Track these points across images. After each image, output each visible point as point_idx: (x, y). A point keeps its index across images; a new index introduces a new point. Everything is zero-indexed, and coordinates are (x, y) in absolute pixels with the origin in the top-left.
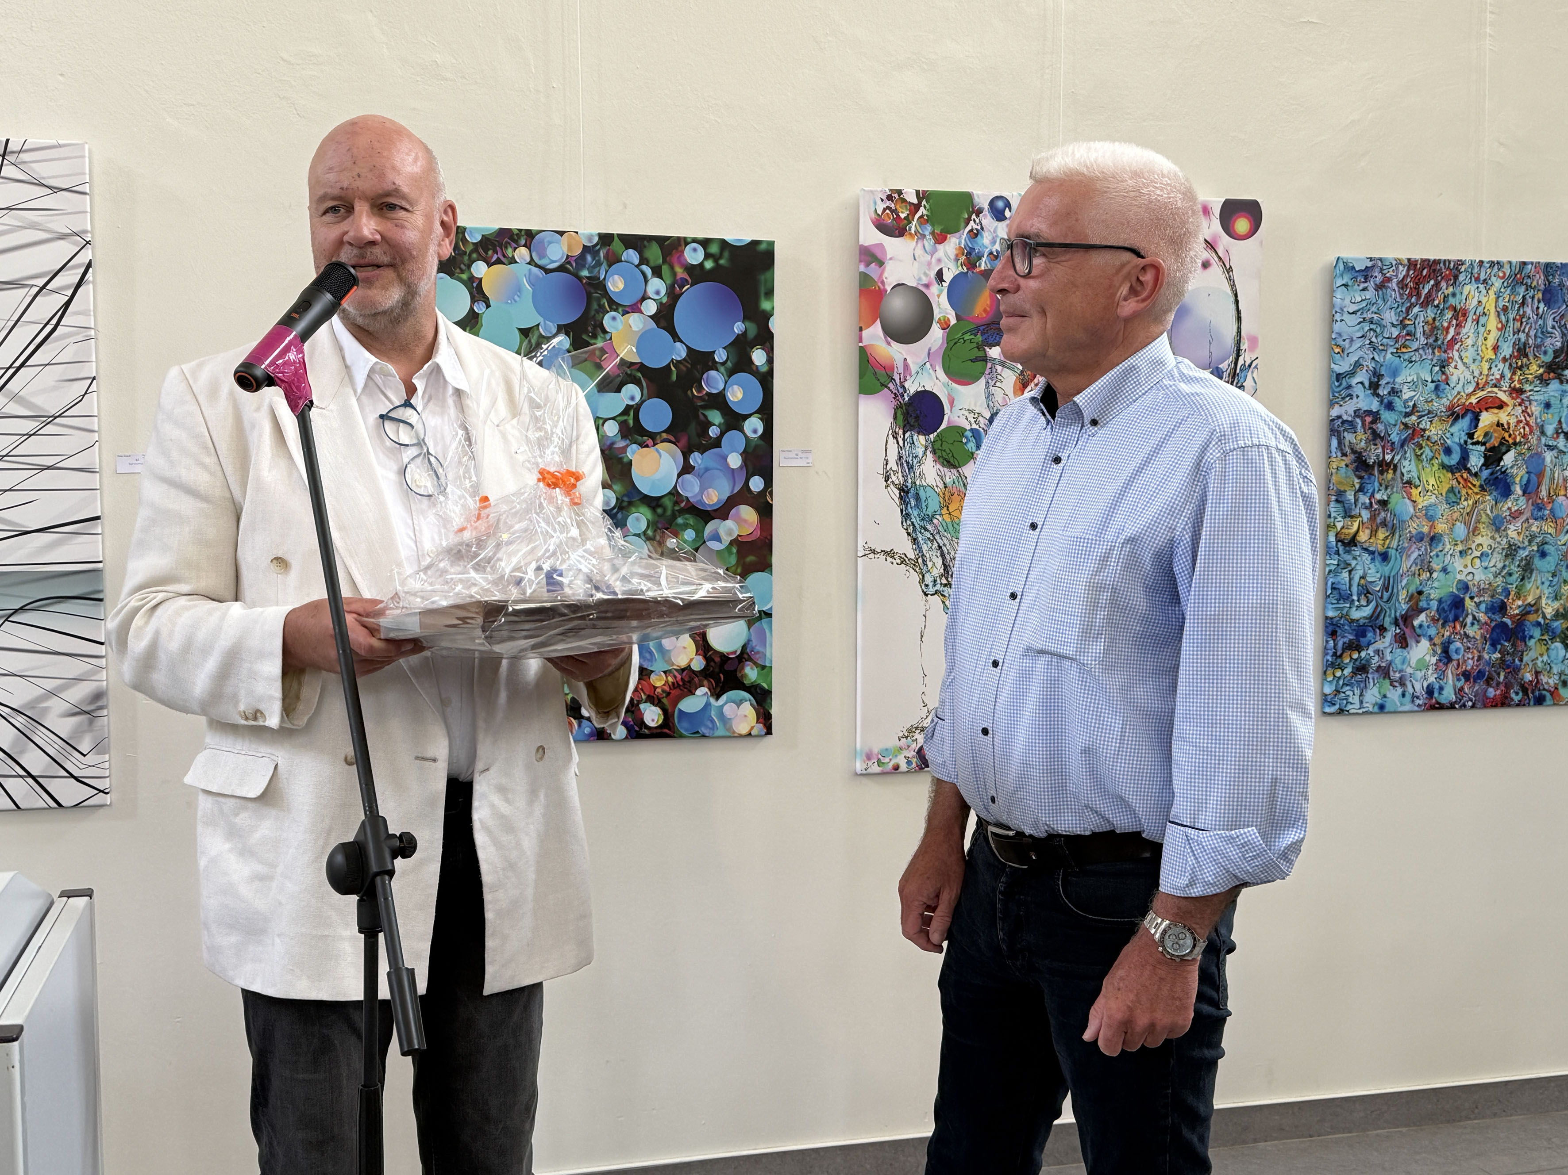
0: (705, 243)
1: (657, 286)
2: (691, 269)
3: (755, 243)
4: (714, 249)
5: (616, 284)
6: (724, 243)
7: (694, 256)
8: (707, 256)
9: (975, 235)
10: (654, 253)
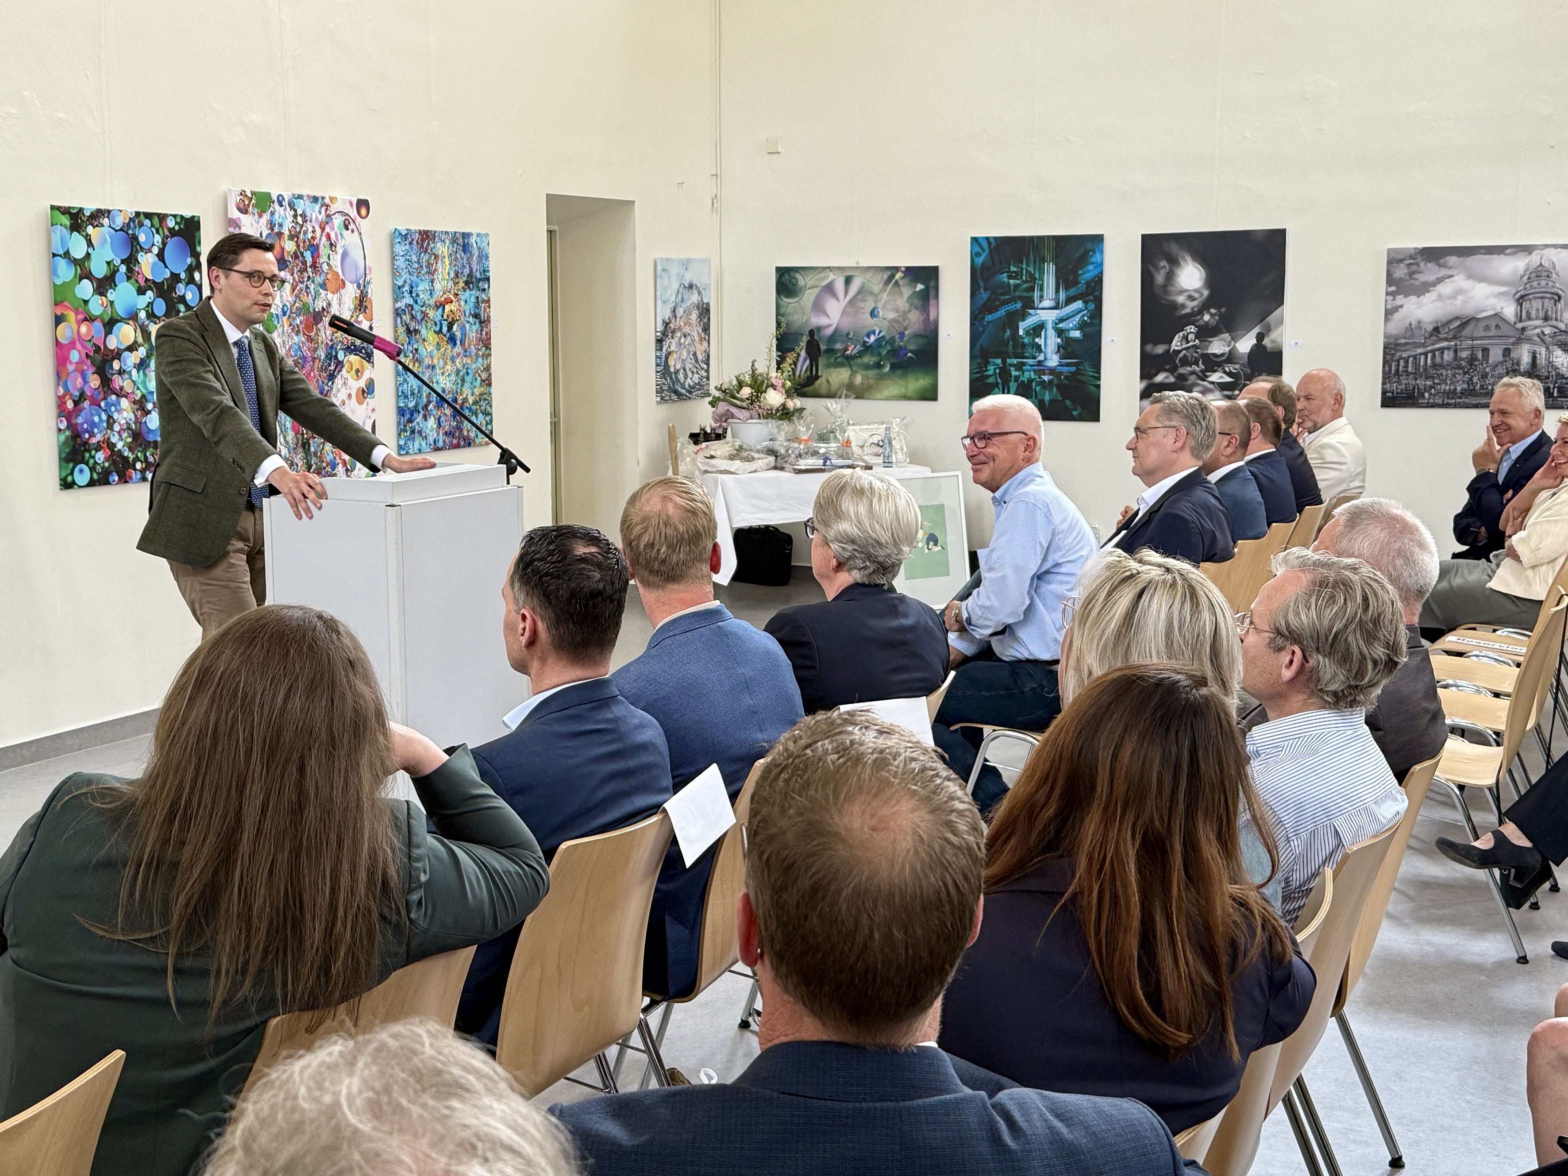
0: (175, 216)
1: (158, 239)
2: (170, 230)
3: (193, 217)
4: (178, 220)
5: (142, 238)
6: (182, 217)
7: (171, 223)
8: (176, 223)
9: (272, 214)
10: (156, 221)
